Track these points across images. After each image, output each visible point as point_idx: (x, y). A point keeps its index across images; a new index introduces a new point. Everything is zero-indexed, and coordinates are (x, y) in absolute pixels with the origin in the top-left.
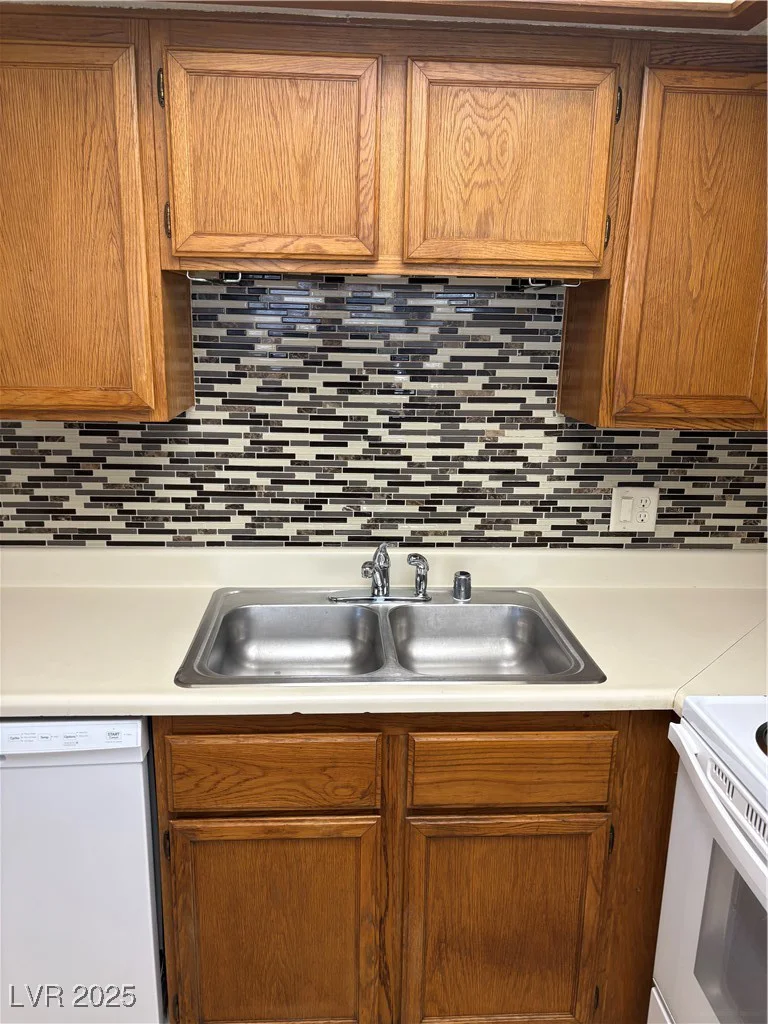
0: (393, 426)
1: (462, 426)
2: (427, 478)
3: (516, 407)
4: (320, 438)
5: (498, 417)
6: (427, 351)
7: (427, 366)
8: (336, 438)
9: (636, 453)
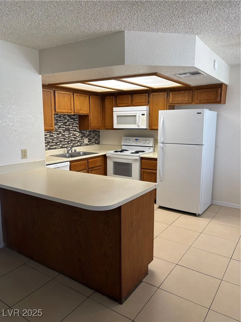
0: (64, 132)
1: (71, 132)
2: (67, 139)
3: (75, 129)
4: (56, 134)
5: (73, 131)
6: (66, 123)
7: (67, 124)
8: (58, 134)
9: (86, 134)
